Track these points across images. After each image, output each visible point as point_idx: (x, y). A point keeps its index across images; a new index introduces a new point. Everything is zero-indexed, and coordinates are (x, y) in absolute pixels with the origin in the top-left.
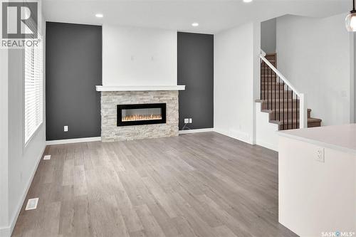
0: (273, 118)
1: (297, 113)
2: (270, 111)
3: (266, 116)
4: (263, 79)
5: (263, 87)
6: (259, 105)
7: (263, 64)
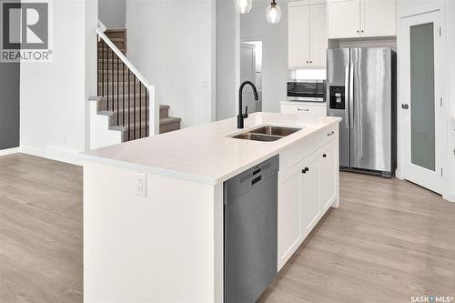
0: (115, 122)
1: (147, 112)
2: (111, 112)
3: (104, 119)
4: (101, 66)
5: (101, 78)
6: (94, 105)
7: (101, 44)
